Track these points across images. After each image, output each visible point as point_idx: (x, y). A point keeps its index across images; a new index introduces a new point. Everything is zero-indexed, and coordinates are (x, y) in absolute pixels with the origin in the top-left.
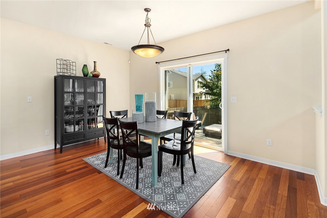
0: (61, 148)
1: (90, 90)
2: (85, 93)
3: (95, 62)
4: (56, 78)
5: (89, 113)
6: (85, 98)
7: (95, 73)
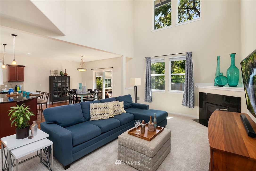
0: (52, 104)
1: (63, 81)
2: (61, 82)
3: (65, 70)
4: (50, 77)
5: (63, 90)
6: (61, 84)
7: (65, 74)
